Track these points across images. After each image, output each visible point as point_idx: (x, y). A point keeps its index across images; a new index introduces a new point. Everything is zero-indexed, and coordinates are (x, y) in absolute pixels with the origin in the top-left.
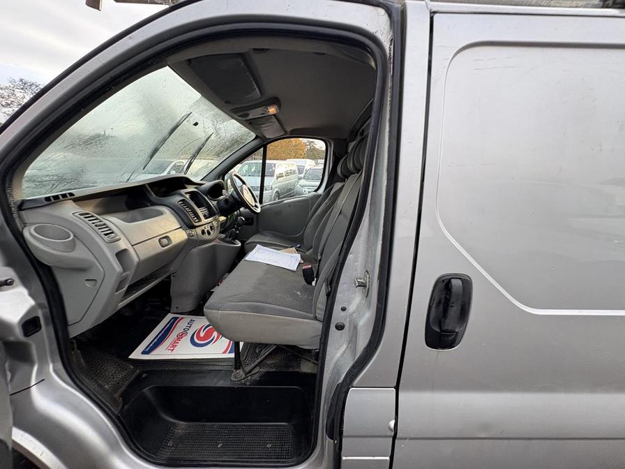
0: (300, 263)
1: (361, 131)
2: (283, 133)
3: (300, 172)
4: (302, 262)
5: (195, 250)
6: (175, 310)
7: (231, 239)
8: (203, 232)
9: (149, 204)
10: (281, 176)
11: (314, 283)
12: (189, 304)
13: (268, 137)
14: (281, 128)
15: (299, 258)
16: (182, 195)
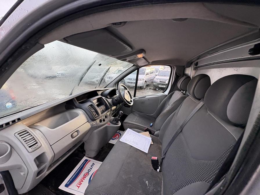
0: (151, 144)
1: (196, 62)
2: (148, 63)
3: (157, 72)
4: (153, 143)
5: (96, 131)
6: (87, 156)
7: (116, 122)
8: (101, 121)
9: (75, 108)
10: (147, 74)
11: (158, 170)
12: (93, 154)
13: (139, 65)
14: (146, 61)
15: (151, 141)
16: (91, 102)
